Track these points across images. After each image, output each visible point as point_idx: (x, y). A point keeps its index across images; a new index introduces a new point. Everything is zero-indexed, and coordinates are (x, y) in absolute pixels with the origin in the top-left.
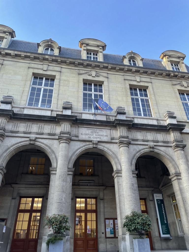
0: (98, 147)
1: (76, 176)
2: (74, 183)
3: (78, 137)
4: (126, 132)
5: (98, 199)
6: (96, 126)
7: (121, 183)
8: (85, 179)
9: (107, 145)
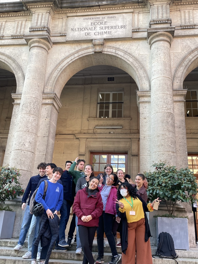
0: (106, 50)
1: (90, 119)
2: (87, 130)
3: (65, 37)
4: (166, 11)
5: (129, 155)
6: (102, 9)
7: (148, 116)
8: (107, 124)
9: (124, 46)
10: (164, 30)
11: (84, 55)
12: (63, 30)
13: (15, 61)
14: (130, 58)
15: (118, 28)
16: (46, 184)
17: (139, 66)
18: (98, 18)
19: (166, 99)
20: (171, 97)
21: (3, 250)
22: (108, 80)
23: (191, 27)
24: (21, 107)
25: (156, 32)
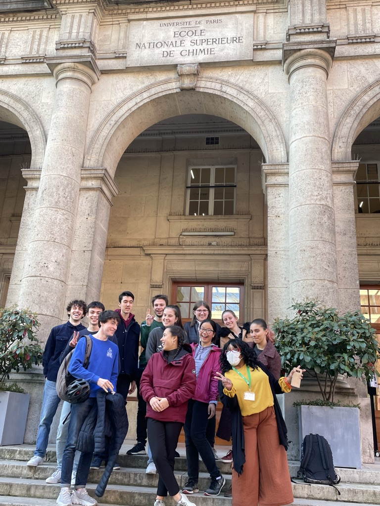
0: (202, 85)
1: (172, 217)
2: (165, 238)
3: (125, 60)
4: (320, 9)
5: (246, 287)
6: (195, 6)
7: (283, 211)
8: (204, 227)
9: (238, 77)
10: (316, 46)
11: (161, 95)
12: (121, 48)
13: (29, 106)
14: (249, 99)
15: (226, 41)
16: (89, 342)
17: (266, 116)
18: (188, 23)
19: (318, 178)
20: (327, 176)
21: (6, 466)
22: (207, 143)
23: (368, 40)
24: (40, 194)
25: (300, 50)
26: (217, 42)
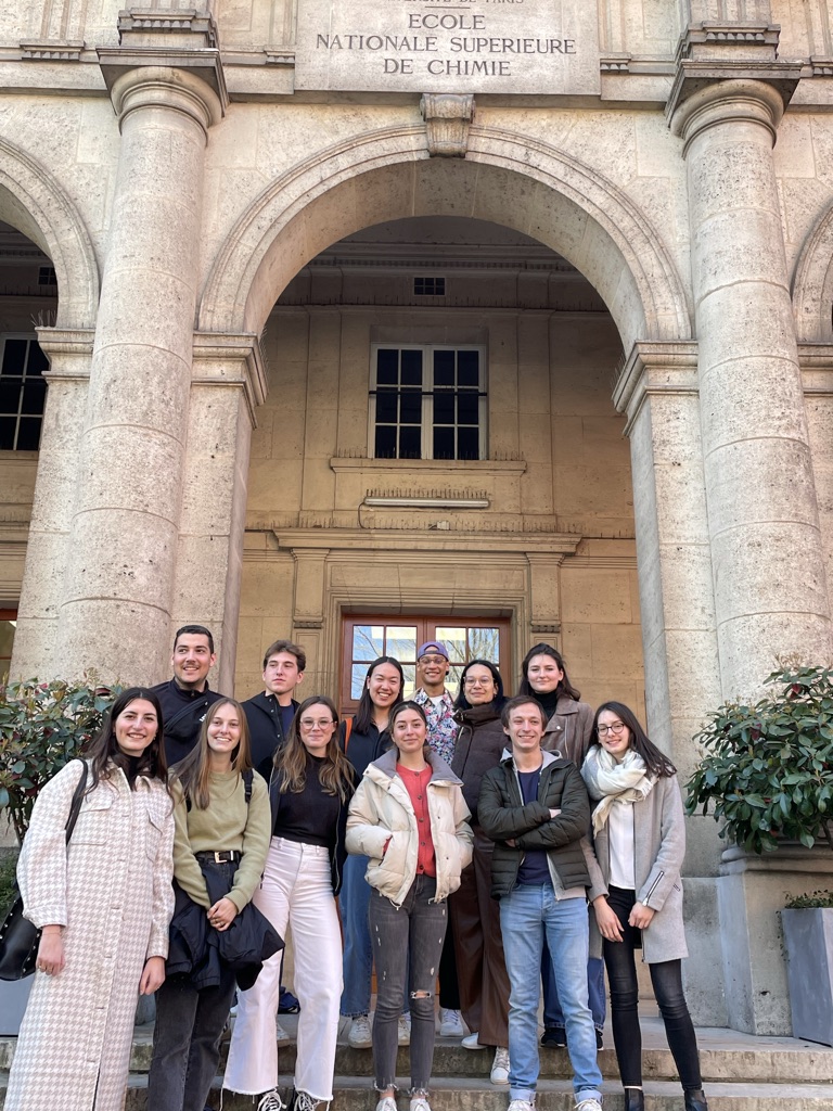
0: (481, 148)
1: (341, 462)
2: (326, 512)
3: (290, 72)
5: (518, 628)
7: (687, 452)
8: (416, 488)
9: (565, 133)
12: (278, 41)
13: (45, 168)
14: (594, 187)
15: (534, 48)
17: (635, 228)
19: (778, 379)
20: (796, 375)
22: (418, 291)
24: (97, 391)
25: (720, 80)
26: (515, 47)
